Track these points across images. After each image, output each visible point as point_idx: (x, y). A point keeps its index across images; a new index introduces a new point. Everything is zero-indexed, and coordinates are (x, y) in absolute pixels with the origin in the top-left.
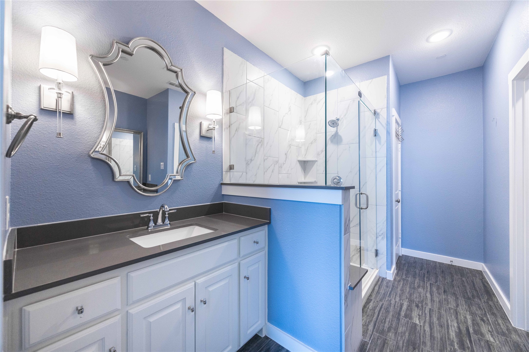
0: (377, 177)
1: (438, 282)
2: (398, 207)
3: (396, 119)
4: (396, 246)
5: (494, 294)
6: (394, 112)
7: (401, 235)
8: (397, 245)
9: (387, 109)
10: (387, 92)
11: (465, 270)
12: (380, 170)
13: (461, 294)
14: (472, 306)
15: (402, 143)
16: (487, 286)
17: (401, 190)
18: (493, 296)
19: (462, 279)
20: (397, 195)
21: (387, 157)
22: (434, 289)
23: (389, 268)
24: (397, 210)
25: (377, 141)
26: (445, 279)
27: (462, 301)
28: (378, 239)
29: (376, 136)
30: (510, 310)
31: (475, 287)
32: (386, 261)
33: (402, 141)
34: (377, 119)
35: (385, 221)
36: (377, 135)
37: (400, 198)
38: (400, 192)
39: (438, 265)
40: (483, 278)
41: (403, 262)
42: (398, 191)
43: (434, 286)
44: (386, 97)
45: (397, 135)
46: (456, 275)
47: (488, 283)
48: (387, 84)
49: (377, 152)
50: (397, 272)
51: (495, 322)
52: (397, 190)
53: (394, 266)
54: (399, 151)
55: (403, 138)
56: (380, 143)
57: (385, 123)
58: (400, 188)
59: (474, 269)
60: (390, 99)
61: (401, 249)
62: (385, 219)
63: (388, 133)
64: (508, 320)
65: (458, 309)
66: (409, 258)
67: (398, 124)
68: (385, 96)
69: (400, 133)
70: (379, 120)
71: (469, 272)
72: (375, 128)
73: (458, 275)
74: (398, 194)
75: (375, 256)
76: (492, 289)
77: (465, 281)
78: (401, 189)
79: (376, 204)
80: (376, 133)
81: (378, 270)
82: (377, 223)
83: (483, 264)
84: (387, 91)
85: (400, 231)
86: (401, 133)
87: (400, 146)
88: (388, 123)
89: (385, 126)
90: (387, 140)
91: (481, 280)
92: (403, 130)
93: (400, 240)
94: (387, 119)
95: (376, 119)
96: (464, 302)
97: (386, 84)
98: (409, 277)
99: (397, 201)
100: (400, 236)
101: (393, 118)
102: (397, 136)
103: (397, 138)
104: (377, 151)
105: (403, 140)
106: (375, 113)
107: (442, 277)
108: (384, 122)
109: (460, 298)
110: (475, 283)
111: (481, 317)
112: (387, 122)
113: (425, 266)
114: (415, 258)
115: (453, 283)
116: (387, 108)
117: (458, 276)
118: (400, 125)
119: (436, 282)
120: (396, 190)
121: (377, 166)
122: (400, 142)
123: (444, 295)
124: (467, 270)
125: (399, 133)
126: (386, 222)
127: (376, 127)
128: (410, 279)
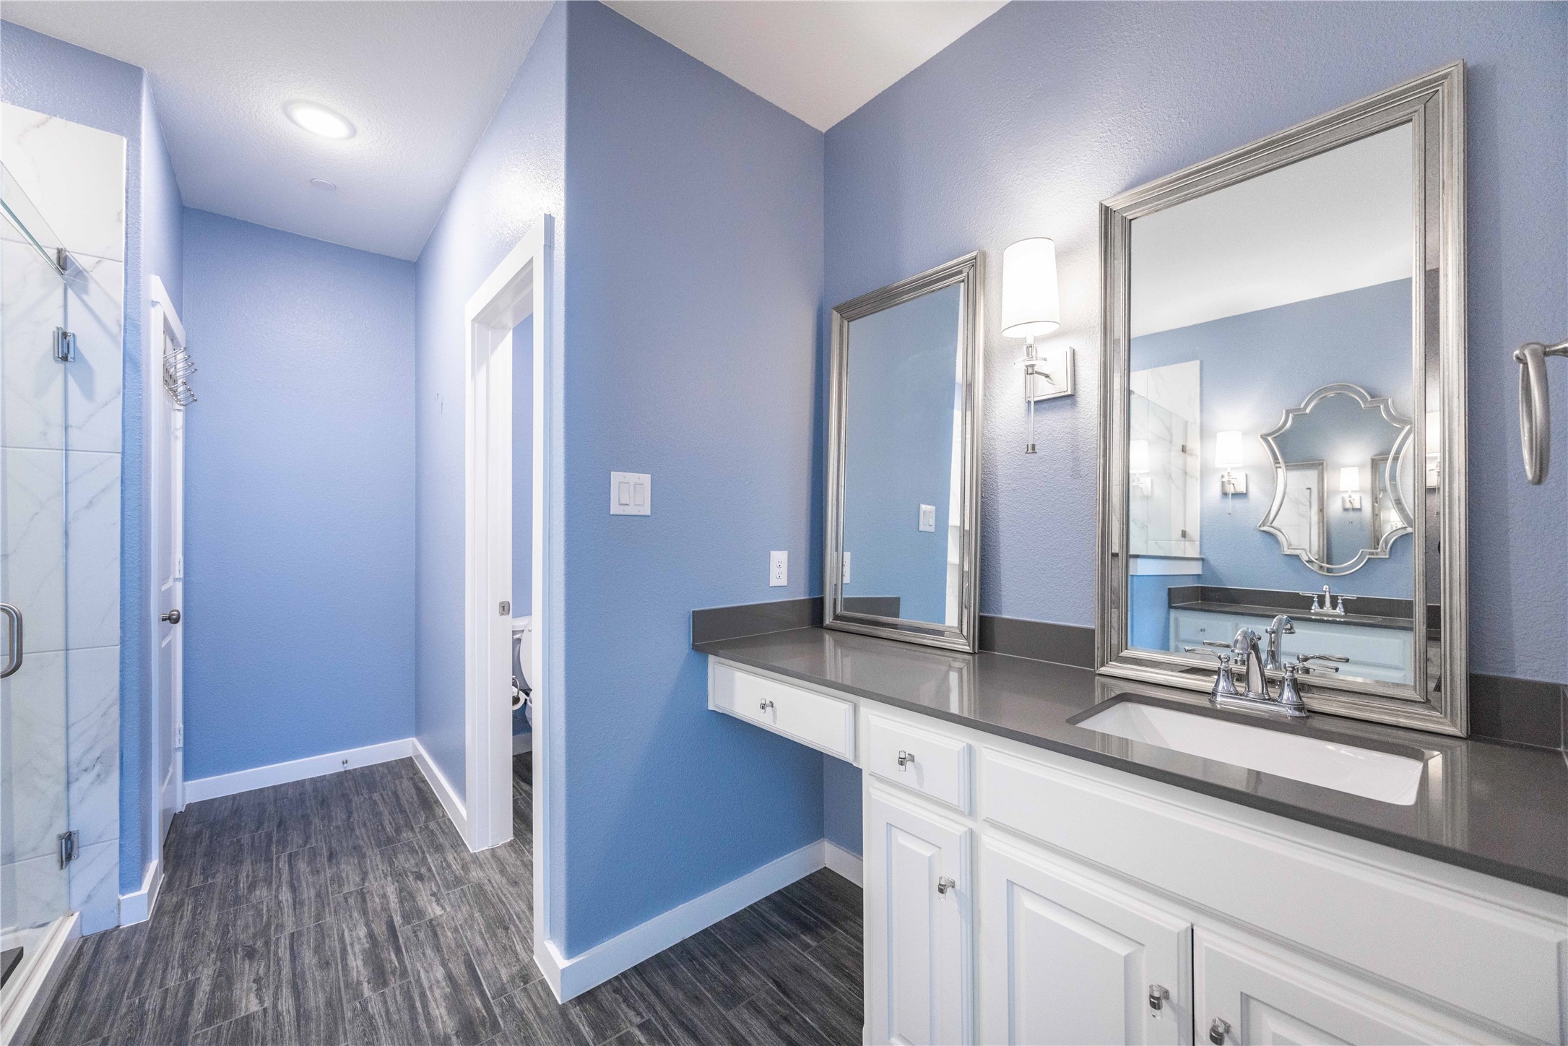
0: (71, 532)
1: (313, 840)
2: (170, 642)
3: (165, 319)
4: (164, 782)
5: (437, 801)
6: (156, 288)
7: (182, 737)
8: (168, 777)
9: (126, 269)
10: (127, 203)
11: (378, 770)
12: (91, 502)
13: (372, 838)
14: (396, 858)
15: (186, 410)
16: (425, 789)
17: (182, 576)
18: (434, 806)
19: (371, 798)
20: (167, 596)
21: (123, 453)
22: (302, 866)
23: (129, 881)
24: (167, 652)
25: (73, 385)
26: (330, 819)
27: (374, 858)
28: (74, 788)
29: (65, 359)
30: (466, 819)
31: (400, 805)
32: (117, 859)
33: (190, 406)
34: (75, 292)
35: (110, 706)
36: (71, 355)
37: (178, 605)
38: (179, 586)
39: (309, 788)
40: (414, 774)
41: (191, 830)
42: (170, 583)
43: (300, 856)
44: (120, 221)
45: (169, 379)
46: (358, 794)
47: (424, 781)
48: (128, 173)
49: (70, 430)
50: (166, 880)
51: (442, 865)
52: (168, 578)
53: (154, 863)
54: (176, 437)
55: (193, 395)
56: (89, 393)
57: (118, 321)
58: (178, 570)
59: (396, 761)
60: (142, 236)
61: (184, 788)
62: (116, 693)
63: (132, 362)
64: (464, 844)
65: (366, 884)
66: (217, 804)
67: (173, 339)
68: (119, 214)
69: (180, 373)
70: (85, 297)
71: (386, 771)
72: (61, 325)
73: (361, 791)
74: (169, 592)
75: (59, 864)
76: (433, 792)
77: (379, 799)
78: (182, 572)
79: (67, 645)
80: (65, 349)
81: (77, 915)
82: (72, 720)
83: (414, 740)
84: (127, 197)
85: (179, 724)
86: (186, 377)
87: (178, 419)
88: (132, 325)
89: (116, 330)
90: (124, 388)
91: (411, 778)
92: (194, 367)
93: (179, 756)
94: (125, 305)
95: (70, 292)
96: (379, 858)
97: (125, 171)
98: (216, 873)
99: (169, 618)
100: (178, 741)
101: (153, 310)
102: (170, 382)
103: (171, 389)
104: (70, 422)
105: (192, 402)
106: (62, 262)
107: (323, 819)
108: (113, 316)
109: (369, 853)
110: (400, 793)
111: (416, 872)
112: (125, 319)
113: (271, 808)
114: (234, 797)
115: (352, 820)
116: (126, 264)
117: (362, 795)
118: (179, 346)
119: (306, 843)
120: (164, 579)
121: (70, 486)
122: (181, 405)
123: (330, 868)
124: (381, 769)
125: (178, 374)
126: (116, 709)
127: (69, 324)
128: (219, 879)
